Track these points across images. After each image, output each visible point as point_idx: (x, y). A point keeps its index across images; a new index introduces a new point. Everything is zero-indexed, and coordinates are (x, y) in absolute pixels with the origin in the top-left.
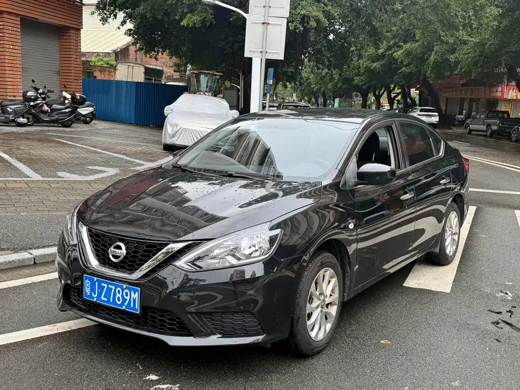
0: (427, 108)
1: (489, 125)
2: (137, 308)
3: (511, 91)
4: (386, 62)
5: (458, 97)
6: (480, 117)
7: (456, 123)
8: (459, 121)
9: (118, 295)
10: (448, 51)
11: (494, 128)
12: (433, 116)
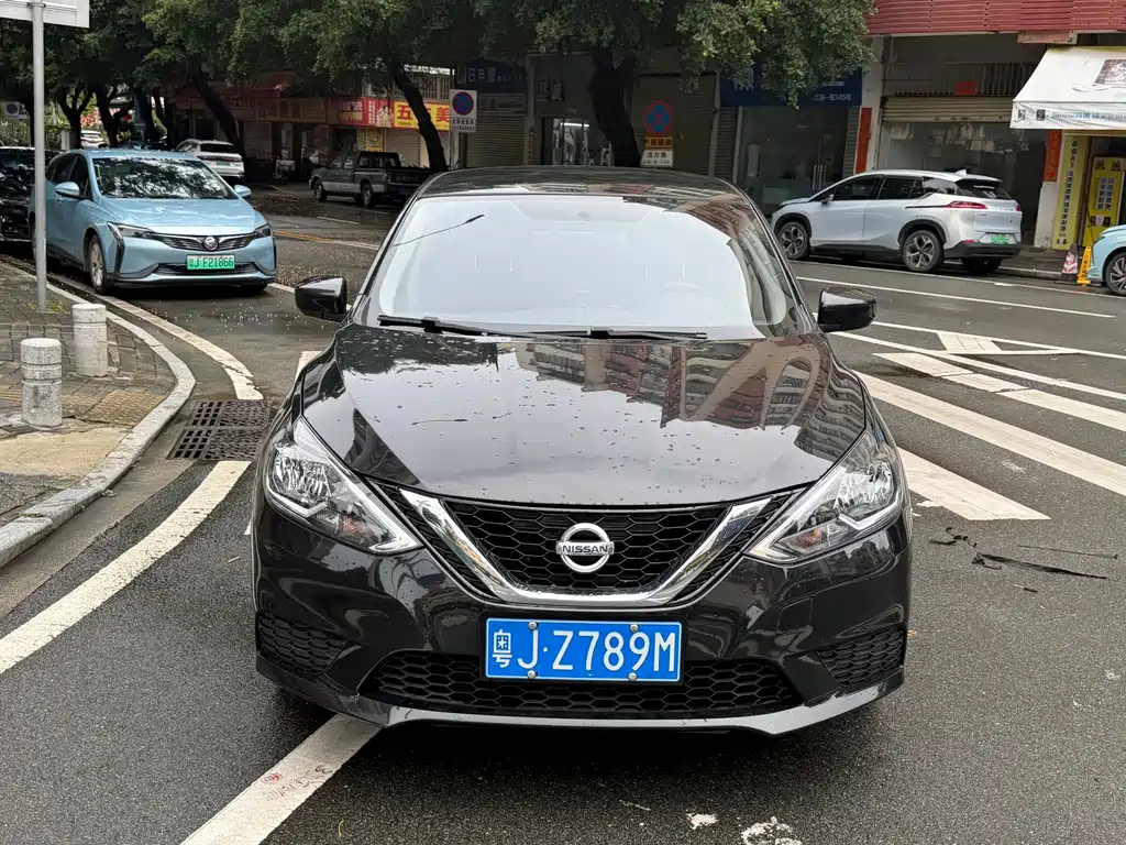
0: (215, 142)
1: (365, 183)
2: (671, 669)
3: (381, 110)
4: (111, 33)
5: (268, 118)
6: (343, 165)
7: (278, 176)
8: (285, 173)
9: (610, 650)
10: (270, 19)
11: (378, 188)
12: (232, 160)
